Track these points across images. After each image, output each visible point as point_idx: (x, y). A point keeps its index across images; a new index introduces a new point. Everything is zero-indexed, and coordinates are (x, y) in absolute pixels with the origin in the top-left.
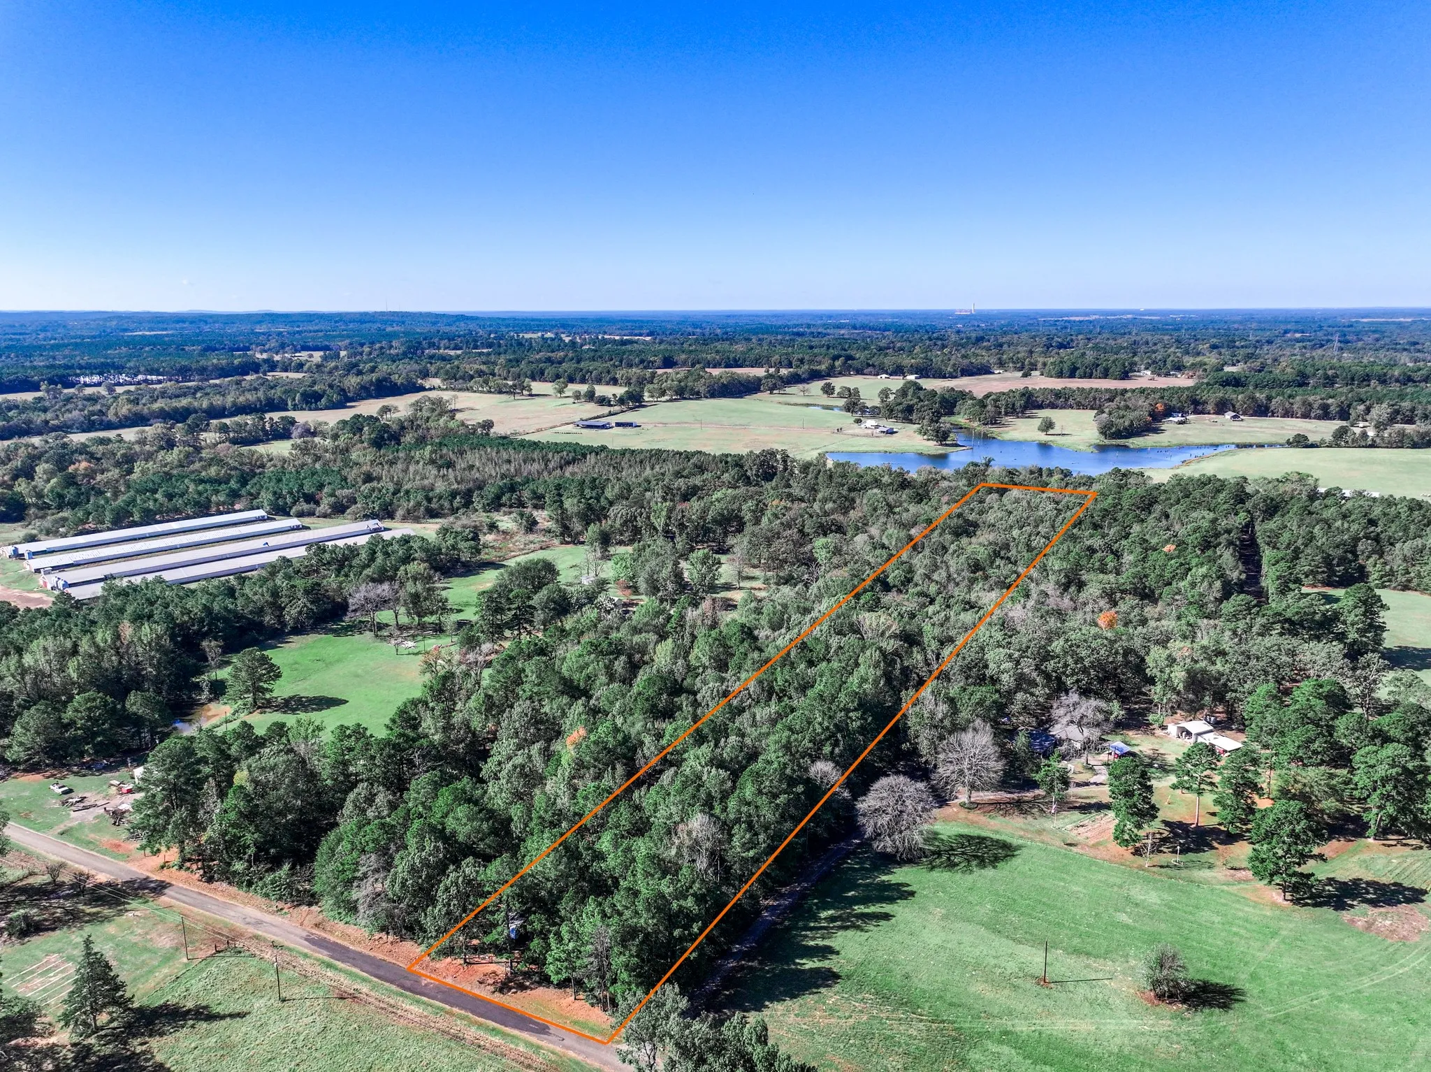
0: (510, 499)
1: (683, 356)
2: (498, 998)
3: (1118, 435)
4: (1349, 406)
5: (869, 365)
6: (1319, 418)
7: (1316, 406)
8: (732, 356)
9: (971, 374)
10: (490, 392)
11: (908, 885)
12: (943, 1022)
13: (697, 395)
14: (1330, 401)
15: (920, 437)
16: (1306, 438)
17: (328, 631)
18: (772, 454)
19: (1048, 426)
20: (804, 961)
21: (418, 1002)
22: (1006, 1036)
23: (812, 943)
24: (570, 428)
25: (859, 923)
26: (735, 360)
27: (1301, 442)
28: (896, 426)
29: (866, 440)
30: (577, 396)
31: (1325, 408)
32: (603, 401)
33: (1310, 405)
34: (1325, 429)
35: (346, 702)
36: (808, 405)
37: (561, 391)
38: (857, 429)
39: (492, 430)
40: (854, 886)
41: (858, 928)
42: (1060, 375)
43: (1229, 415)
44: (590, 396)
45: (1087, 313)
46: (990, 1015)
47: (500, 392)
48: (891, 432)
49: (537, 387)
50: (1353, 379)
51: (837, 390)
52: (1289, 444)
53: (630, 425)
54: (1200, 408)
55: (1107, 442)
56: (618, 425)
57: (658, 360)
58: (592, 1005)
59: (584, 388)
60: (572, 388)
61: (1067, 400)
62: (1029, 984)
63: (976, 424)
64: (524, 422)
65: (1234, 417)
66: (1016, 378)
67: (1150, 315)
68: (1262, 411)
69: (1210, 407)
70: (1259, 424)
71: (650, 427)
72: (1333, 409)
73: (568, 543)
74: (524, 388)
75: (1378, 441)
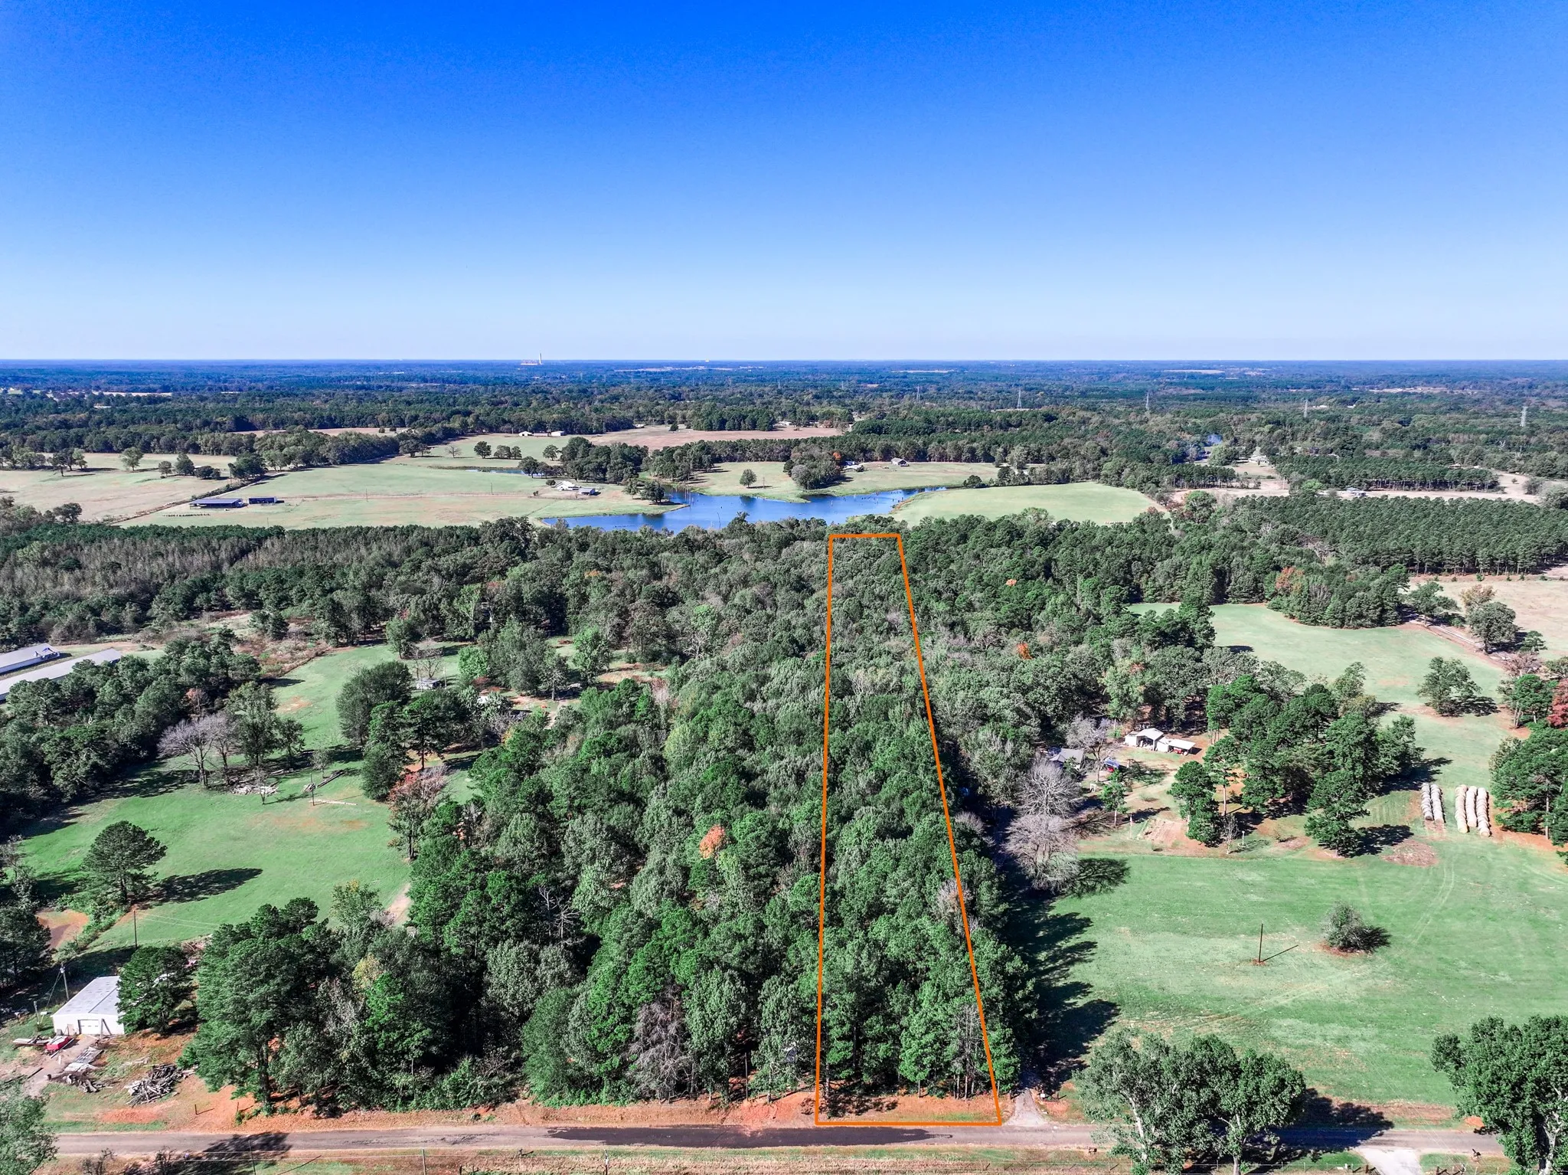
0: (208, 600)
1: (260, 416)
2: (836, 1122)
3: (816, 484)
4: (989, 449)
5: (505, 422)
6: (968, 460)
7: (965, 450)
8: (325, 414)
9: (616, 429)
10: (14, 468)
11: (1077, 914)
12: (1227, 1015)
13: (325, 462)
14: (975, 445)
15: (629, 497)
16: (979, 479)
17: (126, 793)
18: (511, 523)
19: (749, 479)
20: (1072, 1001)
21: (764, 1154)
22: (1281, 1011)
23: (1060, 984)
24: (185, 508)
25: (1077, 956)
26: (330, 418)
27: (975, 483)
28: (597, 487)
29: (571, 504)
30: (166, 468)
31: (972, 451)
32: (208, 473)
33: (960, 448)
34: (987, 471)
35: (259, 871)
36: (465, 468)
37: (133, 464)
38: (551, 492)
39: (79, 517)
40: (1039, 927)
41: (1080, 960)
42: (710, 428)
43: (895, 461)
44: (187, 469)
45: (660, 365)
46: (1253, 1000)
47: (32, 468)
48: (594, 494)
49: (92, 459)
50: (970, 424)
51: (494, 450)
52: (966, 485)
53: (271, 501)
54: (868, 455)
55: (809, 492)
56: (253, 501)
57: (228, 420)
58: (941, 1096)
59: (173, 459)
60: (151, 460)
61: (744, 452)
62: (1250, 967)
63: (668, 481)
64: (106, 505)
65: (902, 462)
66: (665, 432)
67: (725, 366)
68: (921, 456)
69: (877, 454)
70: (924, 468)
71: (298, 501)
72: (979, 453)
73: (343, 645)
74: (73, 462)
75: (1032, 478)
